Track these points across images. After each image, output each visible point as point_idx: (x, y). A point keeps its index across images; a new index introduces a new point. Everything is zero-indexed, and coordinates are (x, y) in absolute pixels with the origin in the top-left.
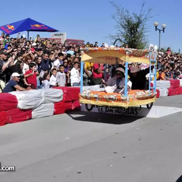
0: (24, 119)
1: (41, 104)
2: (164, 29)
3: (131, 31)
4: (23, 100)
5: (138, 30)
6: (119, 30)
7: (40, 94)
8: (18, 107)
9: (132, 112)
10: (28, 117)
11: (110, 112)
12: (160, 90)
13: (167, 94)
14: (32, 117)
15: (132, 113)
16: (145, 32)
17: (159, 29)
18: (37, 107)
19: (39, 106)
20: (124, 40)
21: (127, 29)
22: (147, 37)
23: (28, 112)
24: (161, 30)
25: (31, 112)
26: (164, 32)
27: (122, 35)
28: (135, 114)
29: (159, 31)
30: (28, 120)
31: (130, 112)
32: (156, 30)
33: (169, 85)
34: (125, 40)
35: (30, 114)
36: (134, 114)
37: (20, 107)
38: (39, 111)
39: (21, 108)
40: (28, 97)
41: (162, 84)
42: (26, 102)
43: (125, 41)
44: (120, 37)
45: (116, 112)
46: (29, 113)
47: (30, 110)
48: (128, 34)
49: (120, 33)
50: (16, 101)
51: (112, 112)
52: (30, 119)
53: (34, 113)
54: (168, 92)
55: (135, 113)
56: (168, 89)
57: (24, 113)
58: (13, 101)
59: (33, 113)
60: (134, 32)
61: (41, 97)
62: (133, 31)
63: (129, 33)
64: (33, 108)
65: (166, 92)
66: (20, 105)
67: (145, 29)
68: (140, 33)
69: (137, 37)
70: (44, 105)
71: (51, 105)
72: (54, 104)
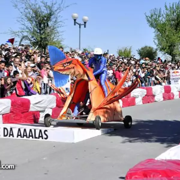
2: (85, 23)
3: (40, 24)
5: (50, 23)
6: (23, 23)
9: (41, 135)
15: (41, 137)
16: (58, 27)
17: (79, 23)
20: (31, 37)
21: (34, 22)
22: (62, 33)
24: (82, 24)
26: (85, 27)
27: (27, 30)
28: (46, 139)
29: (79, 25)
31: (37, 136)
32: (75, 24)
34: (33, 37)
36: (43, 138)
43: (32, 39)
44: (25, 34)
45: (17, 137)
48: (36, 29)
49: (25, 28)
51: (13, 136)
55: (45, 136)
60: (44, 26)
62: (42, 25)
67: (59, 23)
68: (52, 28)
69: (48, 33)
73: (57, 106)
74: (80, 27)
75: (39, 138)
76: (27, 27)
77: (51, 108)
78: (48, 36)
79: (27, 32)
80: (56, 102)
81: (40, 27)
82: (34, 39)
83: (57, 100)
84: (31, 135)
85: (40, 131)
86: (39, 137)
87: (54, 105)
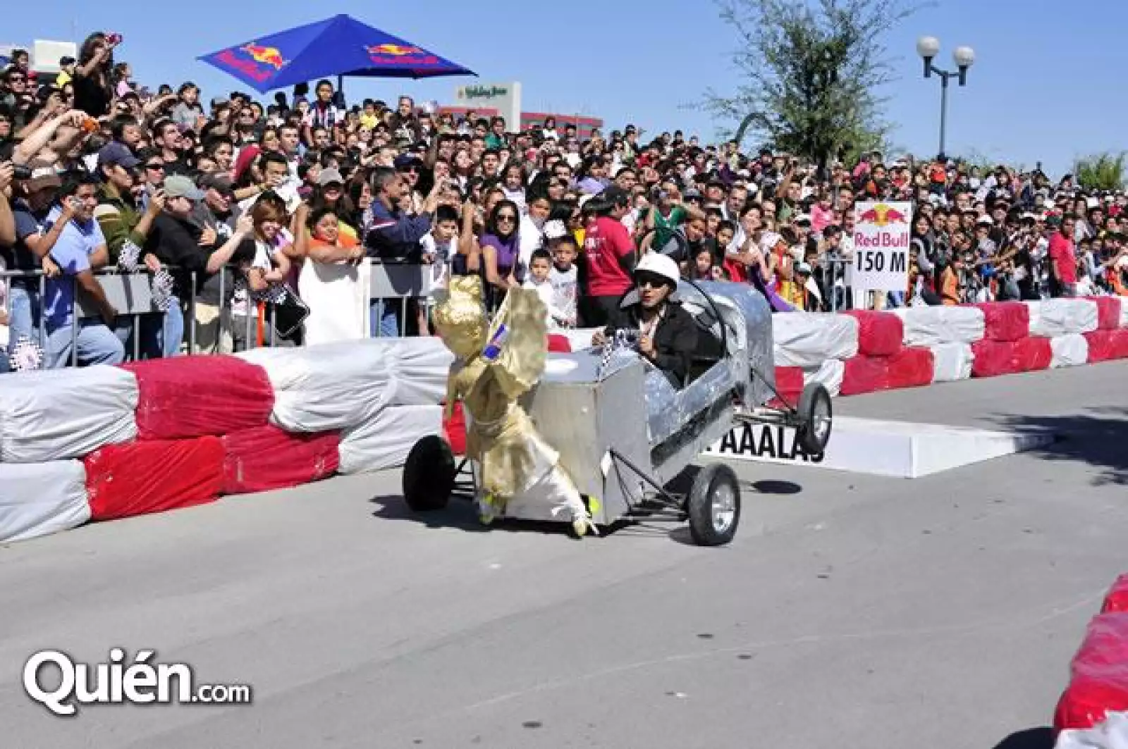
0: (301, 473)
1: (383, 408)
2: (963, 69)
3: (809, 76)
4: (301, 388)
5: (842, 72)
6: (754, 72)
7: (381, 363)
8: (272, 418)
10: (319, 467)
12: (933, 350)
13: (968, 369)
14: (338, 466)
16: (871, 84)
17: (942, 69)
18: (367, 420)
19: (374, 415)
20: (777, 117)
21: (790, 68)
22: (882, 104)
23: (323, 443)
24: (950, 72)
25: (338, 442)
26: (962, 82)
27: (766, 94)
29: (940, 78)
30: (319, 479)
31: (788, 449)
32: (927, 75)
33: (977, 329)
34: (782, 118)
35: (332, 454)
36: (805, 458)
37: (284, 421)
38: (372, 440)
39: (290, 424)
40: (322, 376)
41: (945, 322)
42: (316, 399)
43: (782, 125)
44: (760, 107)
45: (722, 449)
46: (326, 448)
47: (334, 434)
48: (795, 89)
49: (760, 85)
50: (265, 391)
51: (709, 449)
52: (332, 473)
53: (351, 448)
54: (973, 361)
56: (973, 347)
57: (303, 448)
58: (252, 389)
59: (342, 447)
60: (824, 82)
61: (387, 377)
62: (816, 78)
63: (798, 86)
64: (346, 428)
65: (960, 361)
66: (286, 411)
67: (873, 71)
68: (848, 86)
69: (837, 103)
70: (395, 412)
71: (428, 412)
72: (441, 408)
73: (861, 351)
74: (945, 84)
75: (793, 457)
76: (765, 83)
77: (841, 359)
78: (836, 113)
79: (766, 100)
80: (860, 341)
81: (809, 83)
82: (789, 125)
83: (862, 333)
84: (766, 444)
86: (795, 452)
87: (851, 349)
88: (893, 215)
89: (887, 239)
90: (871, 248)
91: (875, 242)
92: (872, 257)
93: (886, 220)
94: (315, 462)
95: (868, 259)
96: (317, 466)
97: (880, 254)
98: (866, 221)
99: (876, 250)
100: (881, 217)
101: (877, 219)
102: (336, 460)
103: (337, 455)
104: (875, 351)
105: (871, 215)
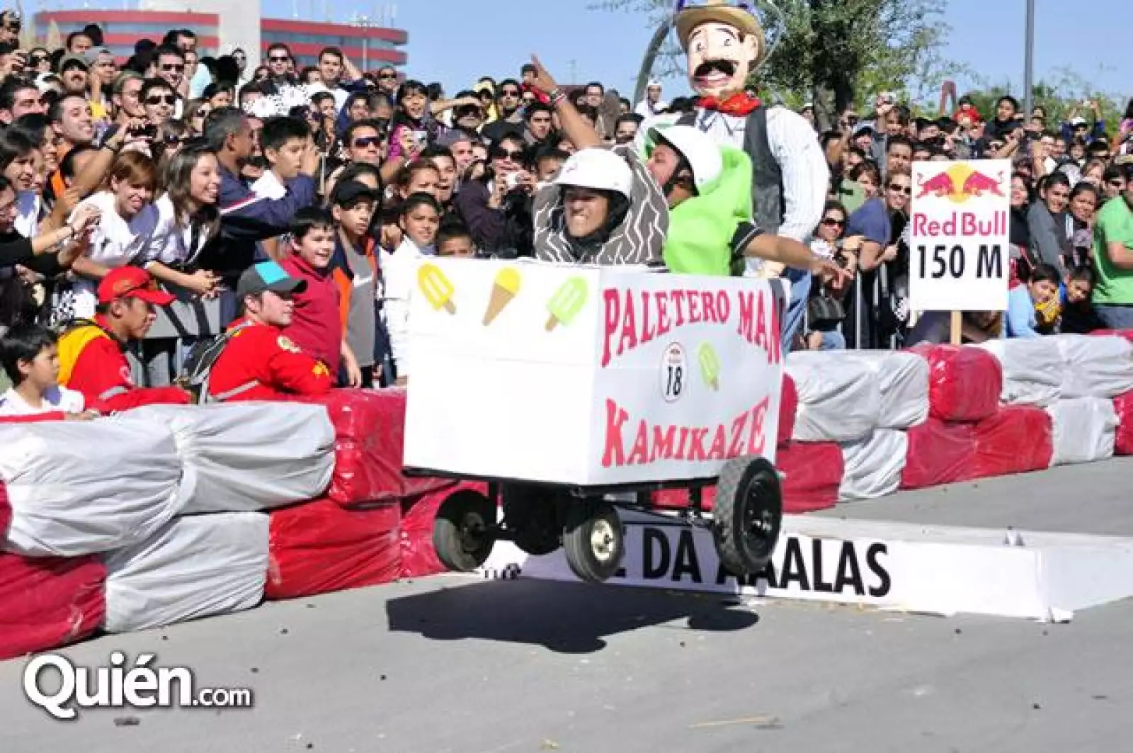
0: (47, 630)
1: (177, 517)
7: (169, 443)
9: (848, 573)
10: (74, 622)
11: (676, 577)
12: (1051, 411)
13: (1108, 442)
14: (103, 622)
15: (849, 581)
18: (147, 541)
23: (78, 581)
25: (103, 580)
28: (876, 592)
30: (76, 640)
31: (829, 576)
35: (93, 599)
36: (859, 590)
41: (1069, 363)
45: (721, 580)
46: (84, 588)
47: (98, 563)
51: (697, 578)
52: (95, 631)
53: (123, 588)
54: (1117, 429)
55: (870, 579)
56: (1117, 406)
59: (114, 587)
61: (180, 464)
64: (114, 551)
65: (1098, 428)
70: (194, 527)
71: (246, 524)
72: (266, 519)
73: (931, 415)
75: (839, 589)
77: (903, 429)
80: (931, 396)
83: (933, 382)
84: (794, 569)
85: (848, 549)
86: (841, 581)
87: (917, 410)
88: (979, 183)
89: (970, 223)
90: (941, 239)
91: (949, 228)
92: (945, 255)
93: (967, 190)
94: (69, 612)
95: (937, 259)
96: (70, 620)
97: (958, 248)
98: (932, 194)
99: (950, 242)
100: (959, 184)
101: (951, 191)
102: (101, 608)
103: (103, 601)
104: (960, 412)
105: (940, 184)
